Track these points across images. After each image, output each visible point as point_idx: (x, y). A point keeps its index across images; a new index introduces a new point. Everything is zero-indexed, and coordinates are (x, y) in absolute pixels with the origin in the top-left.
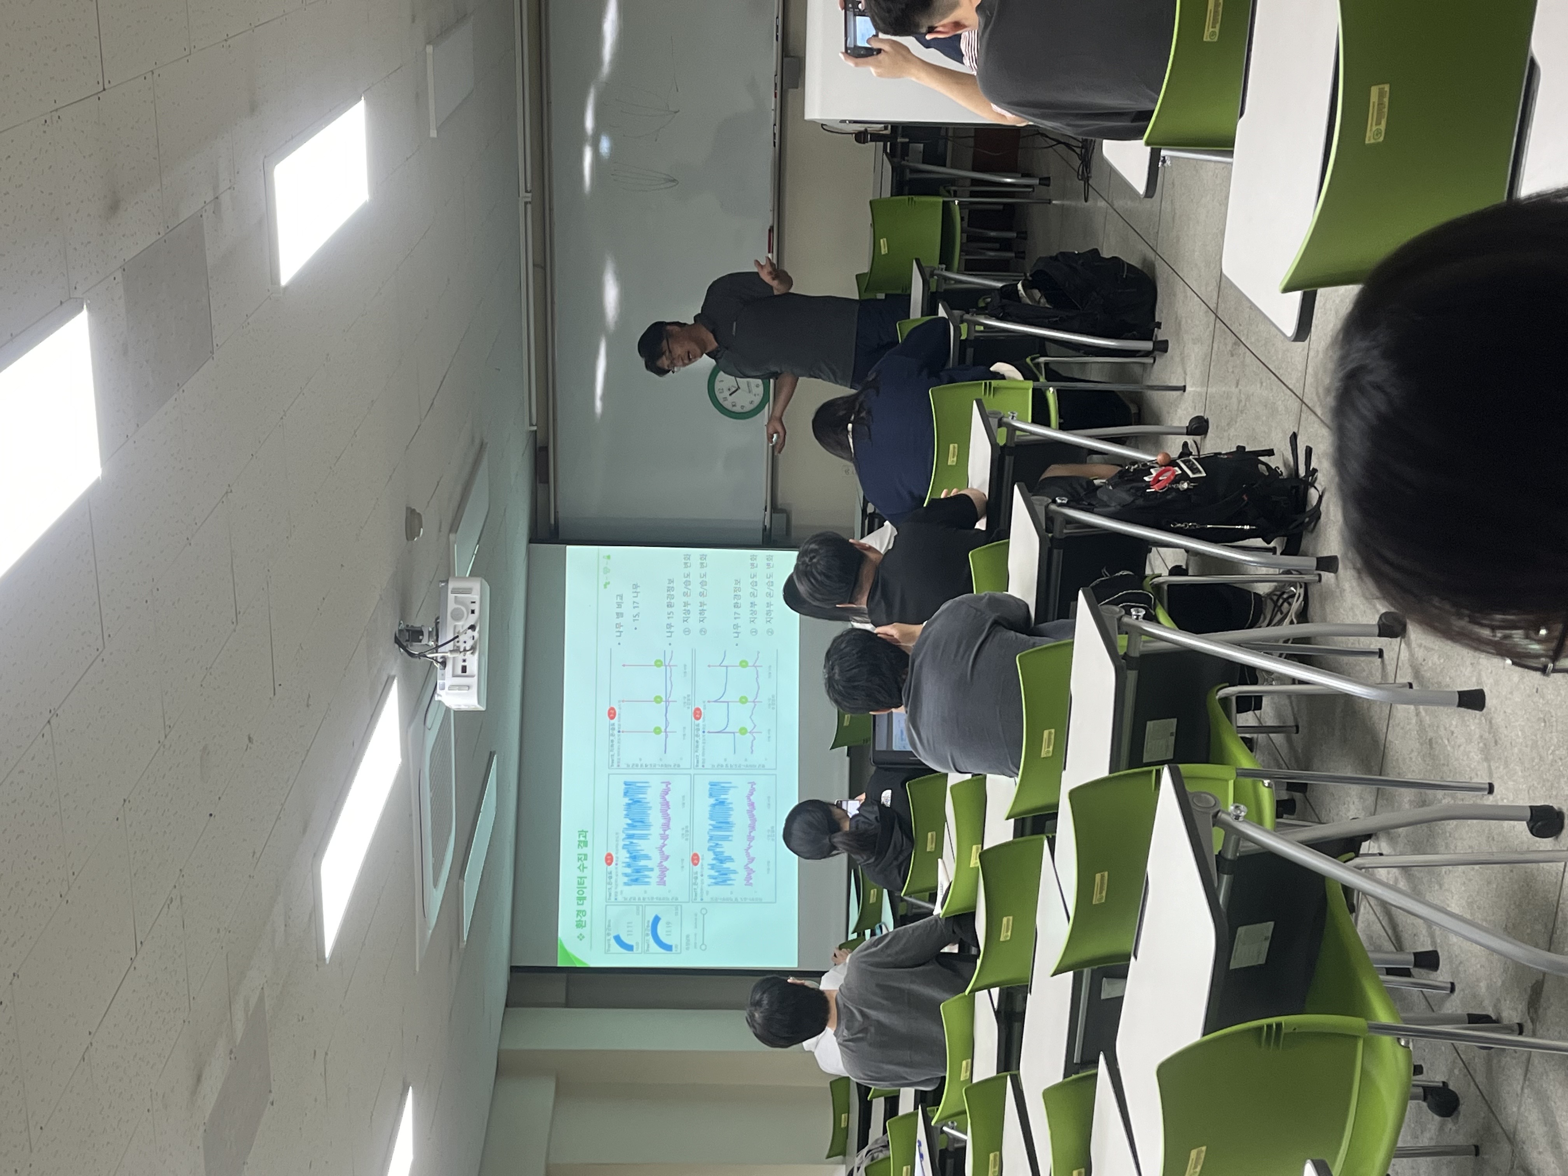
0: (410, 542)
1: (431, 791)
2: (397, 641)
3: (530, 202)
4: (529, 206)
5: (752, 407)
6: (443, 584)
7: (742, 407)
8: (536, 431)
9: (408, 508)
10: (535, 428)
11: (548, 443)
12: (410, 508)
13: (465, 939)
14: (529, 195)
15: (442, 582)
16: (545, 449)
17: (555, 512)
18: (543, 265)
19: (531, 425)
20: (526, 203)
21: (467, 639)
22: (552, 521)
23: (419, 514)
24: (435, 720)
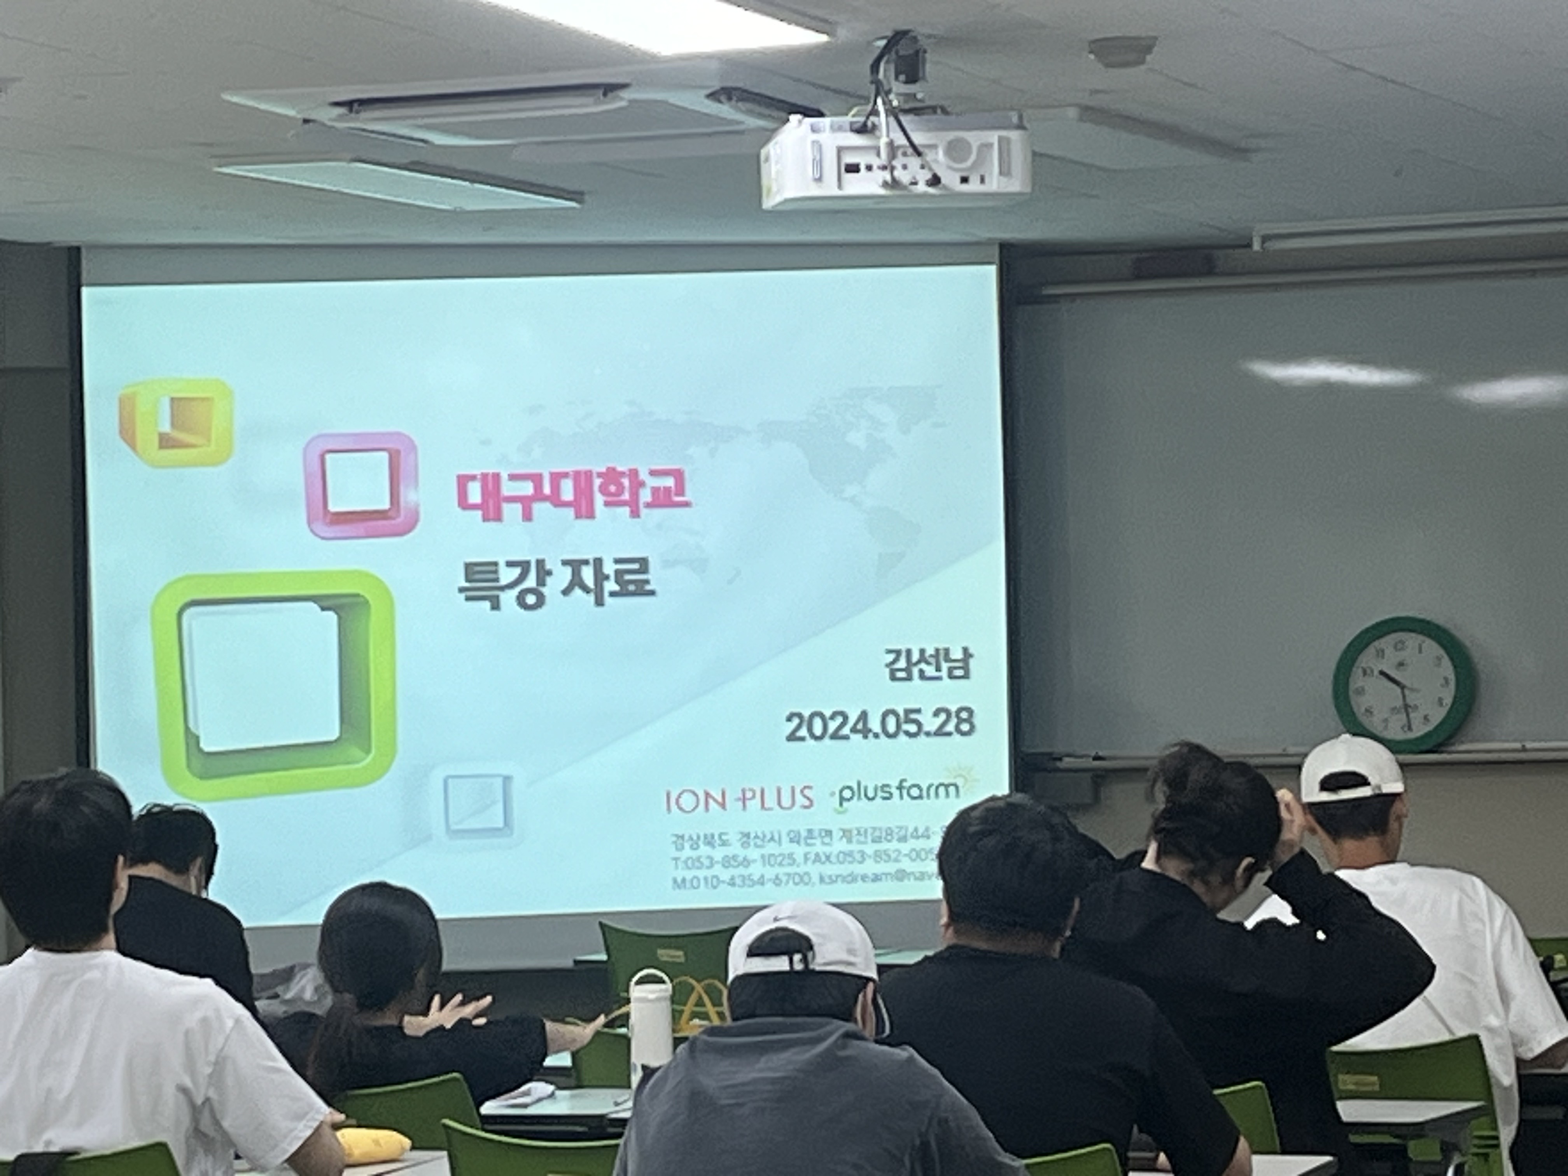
0: (1087, 46)
2: (900, 36)
6: (1015, 119)
8: (1249, 248)
9: (1156, 38)
10: (1256, 245)
11: (1221, 275)
12: (1156, 43)
13: (224, 170)
15: (1021, 117)
16: (1206, 270)
19: (1267, 238)
21: (913, 171)
23: (1143, 59)
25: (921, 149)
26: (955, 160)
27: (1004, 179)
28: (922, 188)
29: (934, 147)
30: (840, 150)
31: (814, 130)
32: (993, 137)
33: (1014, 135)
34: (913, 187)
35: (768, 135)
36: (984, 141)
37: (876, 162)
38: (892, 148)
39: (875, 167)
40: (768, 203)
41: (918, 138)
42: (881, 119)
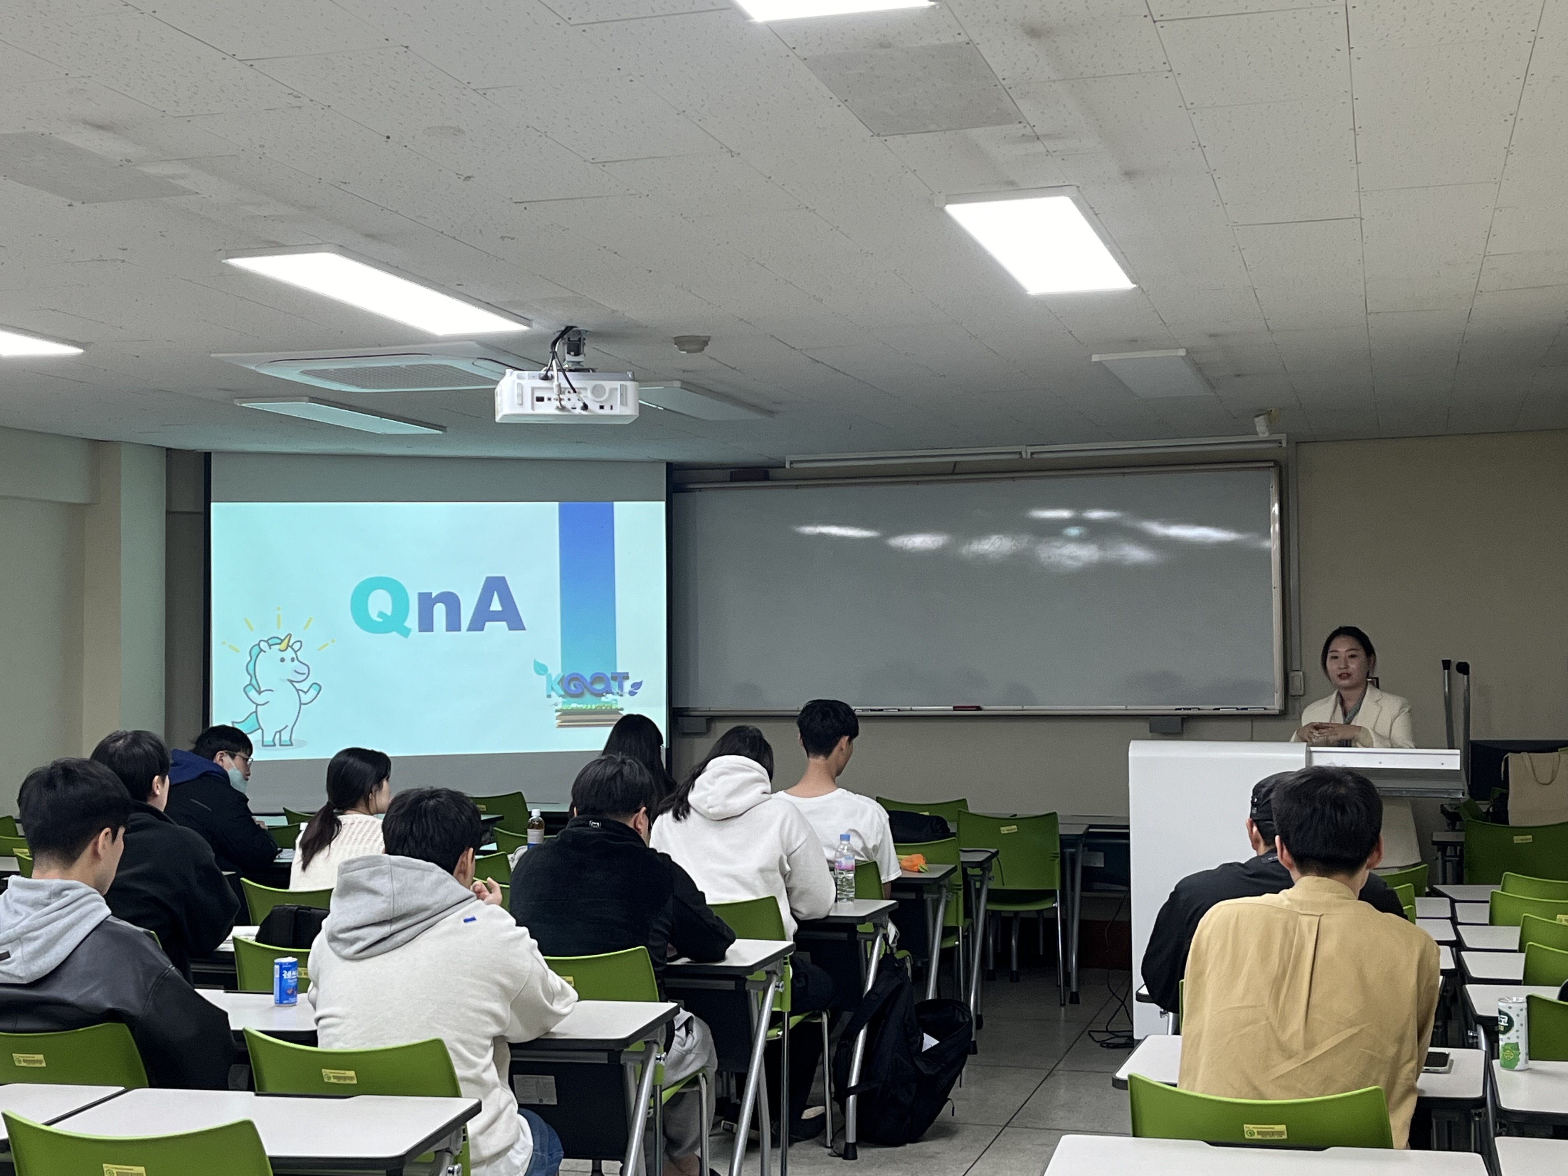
0: (673, 341)
1: (407, 366)
2: (568, 329)
3: (1022, 457)
4: (1017, 456)
6: (630, 376)
8: (785, 467)
9: (709, 337)
10: (787, 466)
11: (772, 480)
12: (709, 340)
13: (243, 405)
14: (1029, 456)
15: (633, 374)
16: (766, 477)
17: (700, 489)
18: (957, 471)
19: (792, 463)
20: (1020, 453)
21: (573, 402)
22: (691, 486)
23: (703, 349)
24: (485, 369)
25: (577, 390)
26: (596, 397)
27: (623, 408)
28: (578, 411)
29: (585, 389)
30: (533, 389)
31: (519, 377)
32: (617, 384)
33: (630, 385)
34: (573, 410)
36: (614, 387)
37: (552, 396)
38: (562, 389)
39: (552, 399)
40: (498, 419)
41: (577, 385)
42: (555, 372)
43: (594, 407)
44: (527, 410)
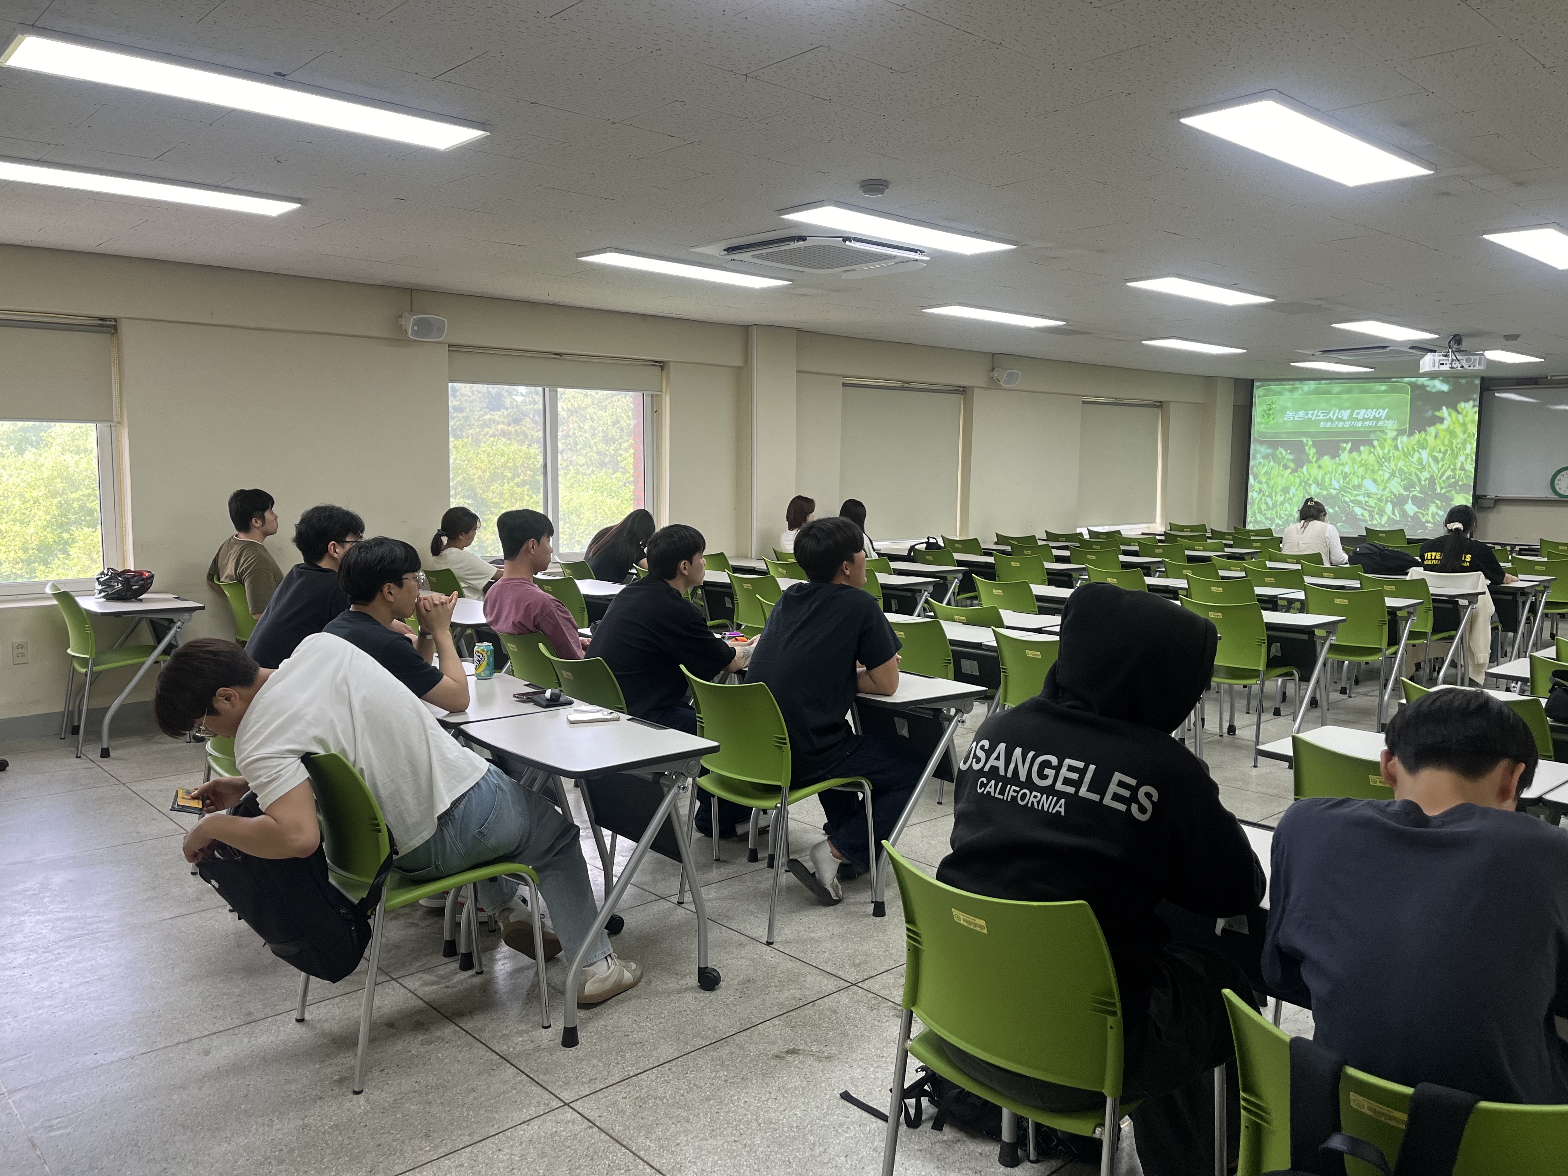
0: (1503, 336)
2: (1456, 335)
5: (1558, 490)
7: (1558, 484)
8: (1547, 378)
9: (1520, 334)
10: (1549, 378)
11: (1540, 385)
12: (1520, 336)
16: (1536, 383)
19: (1551, 376)
21: (1456, 365)
23: (1517, 339)
24: (1415, 353)
25: (1459, 360)
26: (1467, 362)
27: (1480, 367)
28: (1459, 368)
29: (1462, 359)
30: (1439, 360)
31: (1433, 356)
32: (1477, 357)
33: (1483, 357)
34: (1457, 368)
35: (1423, 356)
36: (1475, 358)
37: (1448, 363)
38: (1452, 360)
40: (1421, 372)
41: (1458, 358)
42: (1450, 353)
43: (1466, 366)
44: (1436, 369)
